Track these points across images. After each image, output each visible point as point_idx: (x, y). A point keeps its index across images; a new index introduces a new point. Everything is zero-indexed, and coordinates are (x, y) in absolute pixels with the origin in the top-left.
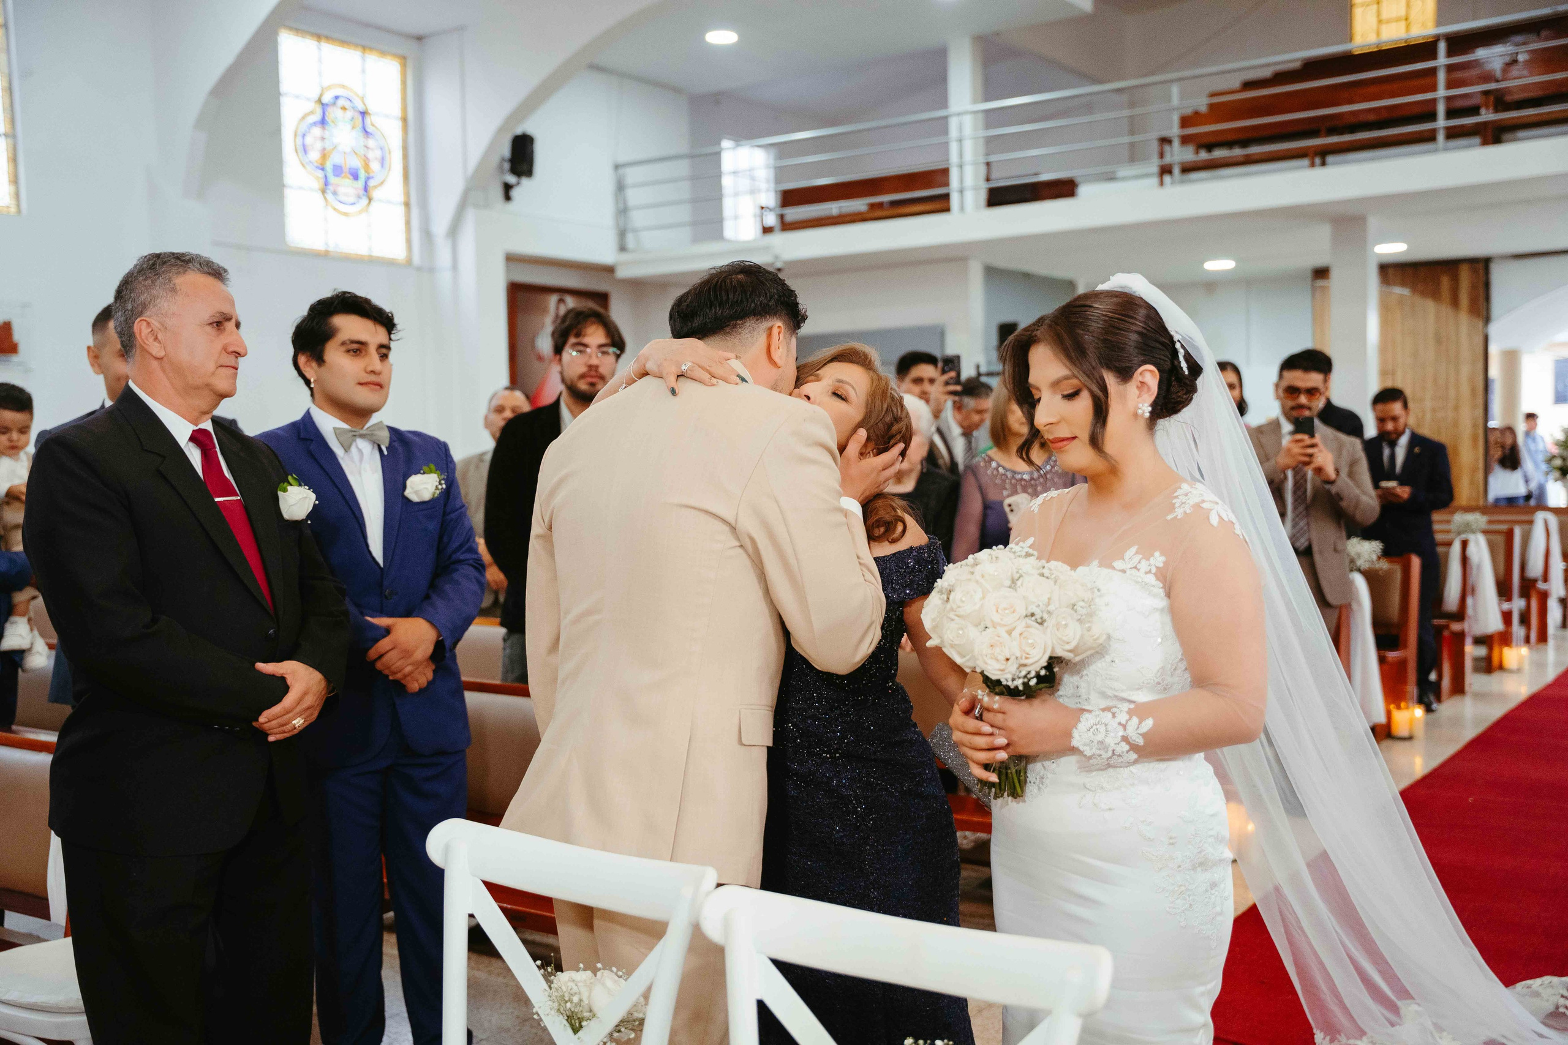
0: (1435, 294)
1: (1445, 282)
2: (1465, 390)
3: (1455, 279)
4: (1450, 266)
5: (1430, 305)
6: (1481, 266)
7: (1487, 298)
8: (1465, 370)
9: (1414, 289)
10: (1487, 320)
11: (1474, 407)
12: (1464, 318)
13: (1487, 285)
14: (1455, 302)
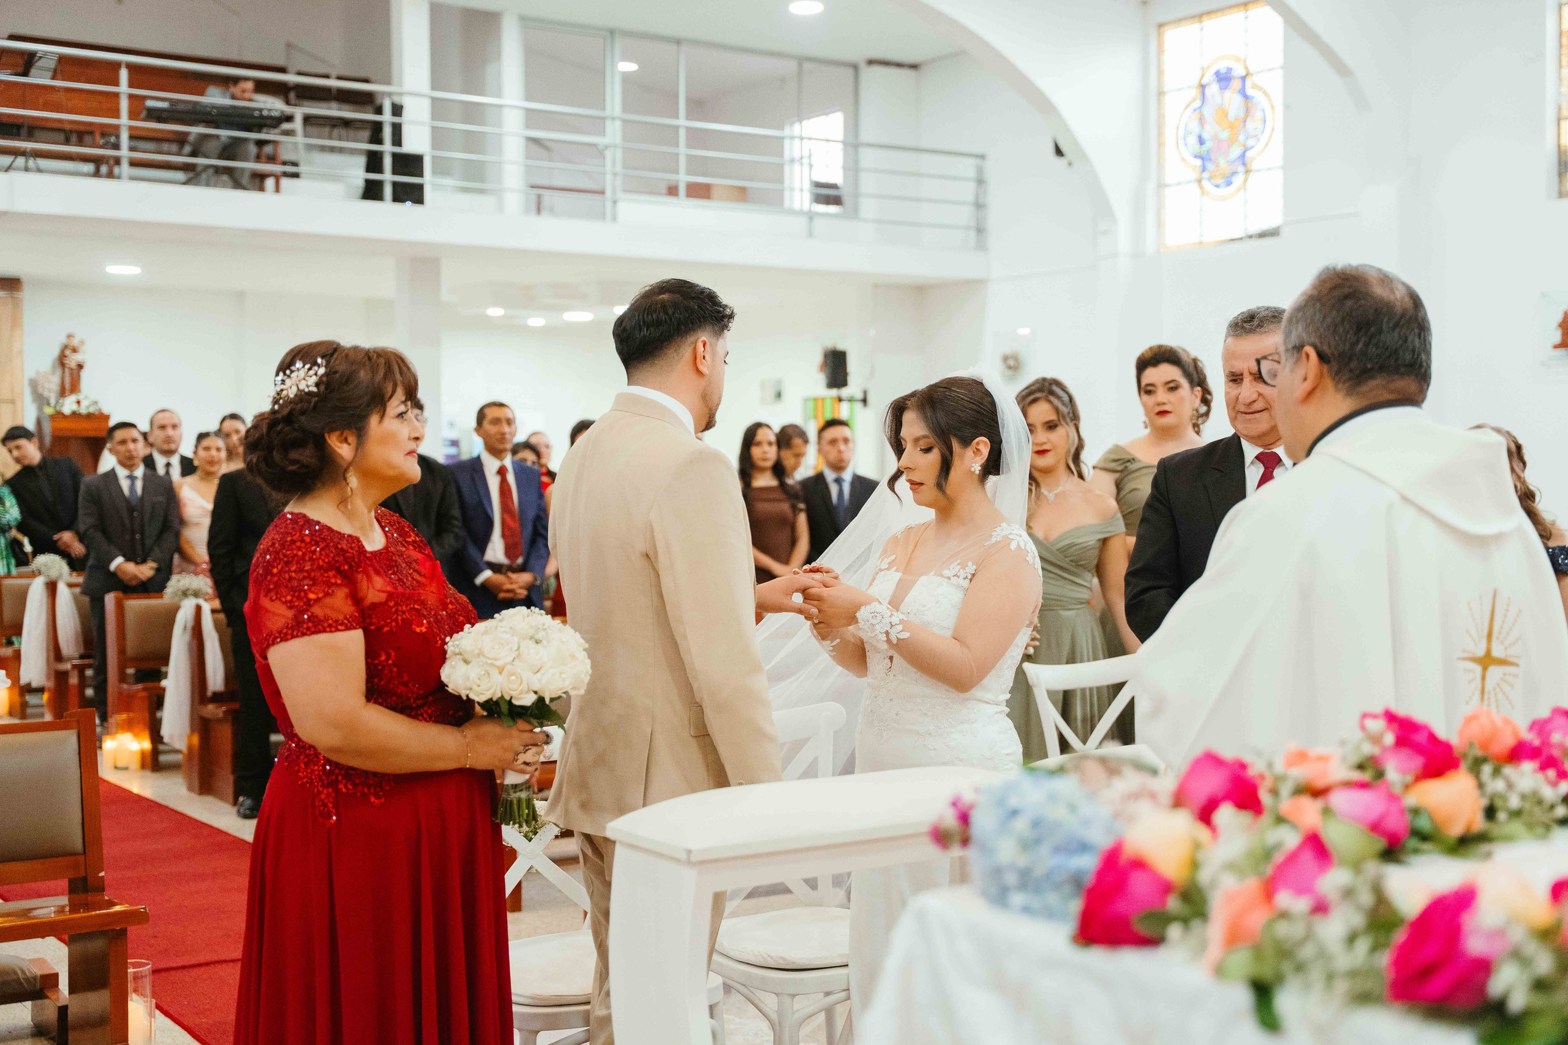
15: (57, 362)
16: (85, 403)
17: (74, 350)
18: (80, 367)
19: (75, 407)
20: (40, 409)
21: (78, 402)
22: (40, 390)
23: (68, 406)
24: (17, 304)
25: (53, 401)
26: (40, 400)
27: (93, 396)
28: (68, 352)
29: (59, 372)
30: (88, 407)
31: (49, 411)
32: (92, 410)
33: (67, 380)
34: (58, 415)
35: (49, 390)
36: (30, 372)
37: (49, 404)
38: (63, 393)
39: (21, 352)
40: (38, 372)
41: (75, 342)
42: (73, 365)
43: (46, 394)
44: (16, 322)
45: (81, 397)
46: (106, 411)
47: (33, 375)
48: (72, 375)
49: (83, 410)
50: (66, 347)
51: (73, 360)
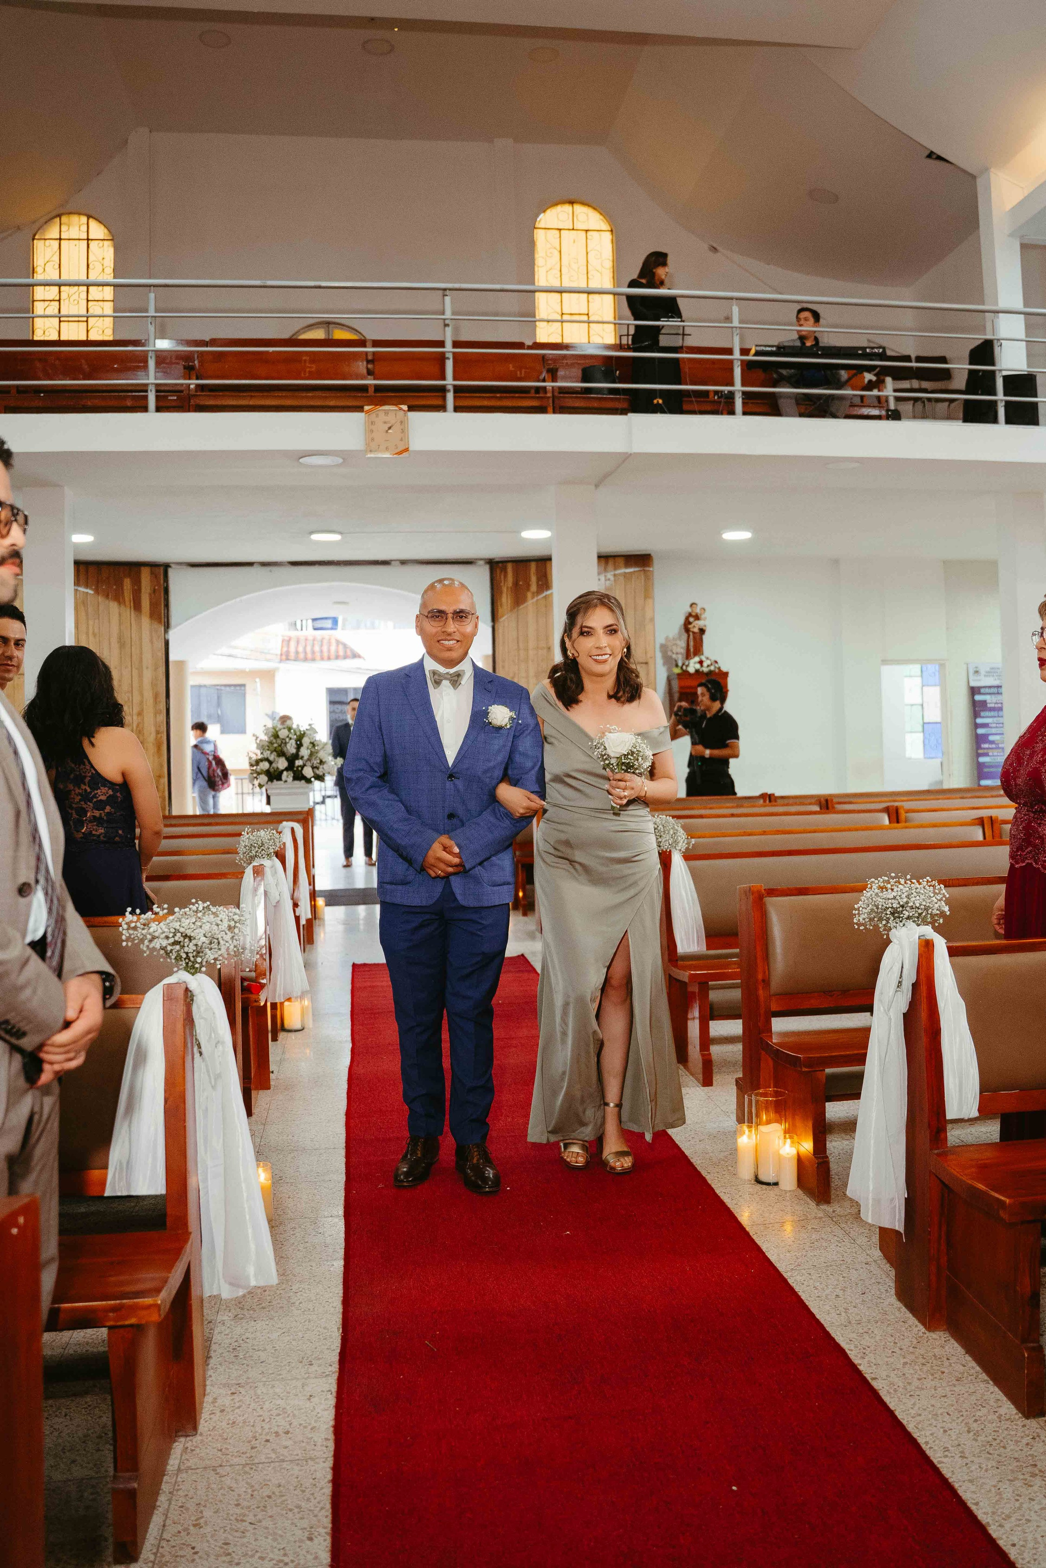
0: (118, 598)
1: (127, 583)
2: (148, 695)
3: (137, 582)
4: (133, 568)
5: (114, 606)
6: (162, 569)
7: (167, 606)
8: (148, 675)
9: (97, 591)
10: (167, 627)
11: (157, 713)
12: (146, 621)
13: (166, 591)
14: (137, 607)
15: (683, 630)
16: (705, 664)
17: (697, 617)
18: (702, 631)
19: (698, 666)
20: (669, 670)
21: (701, 662)
22: (670, 653)
23: (693, 666)
24: (648, 578)
25: (680, 664)
26: (669, 661)
27: (713, 658)
28: (691, 619)
29: (685, 636)
30: (708, 666)
31: (677, 671)
32: (712, 668)
33: (692, 643)
34: (684, 674)
35: (677, 653)
36: (660, 639)
37: (677, 666)
38: (688, 656)
39: (652, 620)
40: (667, 638)
41: (698, 610)
42: (696, 630)
43: (674, 656)
44: (648, 593)
45: (703, 658)
46: (724, 669)
47: (663, 641)
48: (694, 638)
49: (705, 670)
50: (690, 615)
51: (696, 626)
